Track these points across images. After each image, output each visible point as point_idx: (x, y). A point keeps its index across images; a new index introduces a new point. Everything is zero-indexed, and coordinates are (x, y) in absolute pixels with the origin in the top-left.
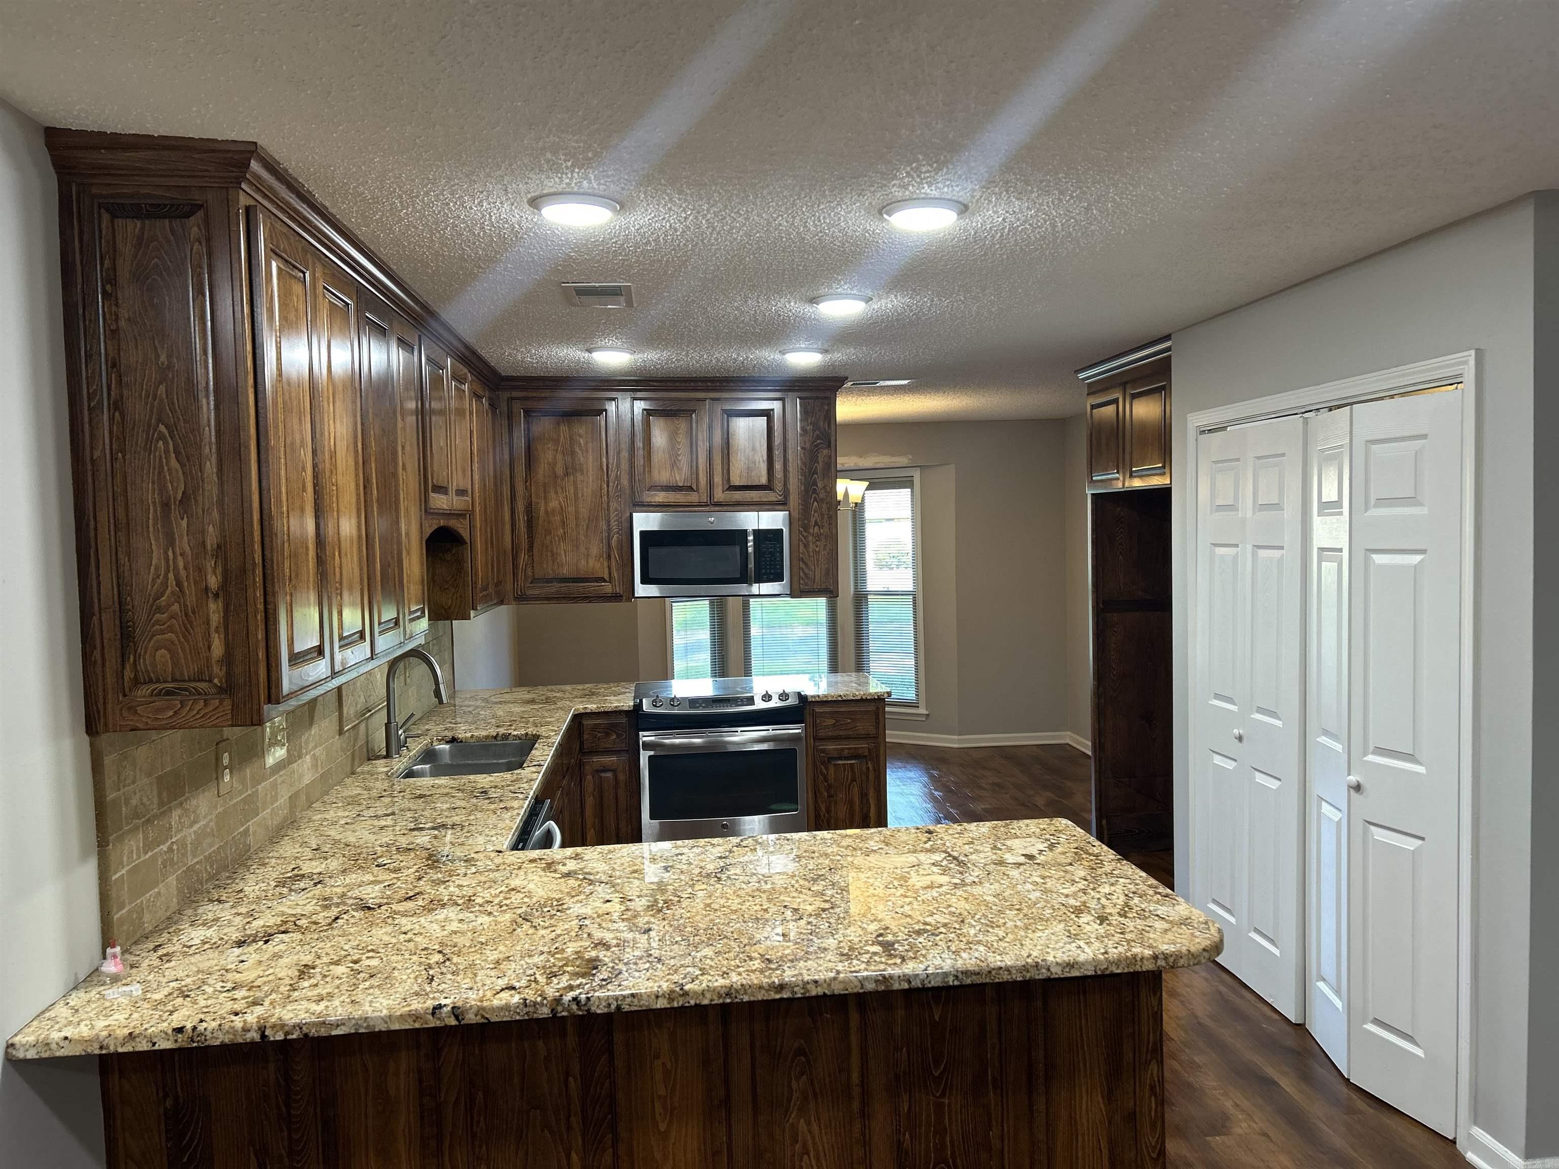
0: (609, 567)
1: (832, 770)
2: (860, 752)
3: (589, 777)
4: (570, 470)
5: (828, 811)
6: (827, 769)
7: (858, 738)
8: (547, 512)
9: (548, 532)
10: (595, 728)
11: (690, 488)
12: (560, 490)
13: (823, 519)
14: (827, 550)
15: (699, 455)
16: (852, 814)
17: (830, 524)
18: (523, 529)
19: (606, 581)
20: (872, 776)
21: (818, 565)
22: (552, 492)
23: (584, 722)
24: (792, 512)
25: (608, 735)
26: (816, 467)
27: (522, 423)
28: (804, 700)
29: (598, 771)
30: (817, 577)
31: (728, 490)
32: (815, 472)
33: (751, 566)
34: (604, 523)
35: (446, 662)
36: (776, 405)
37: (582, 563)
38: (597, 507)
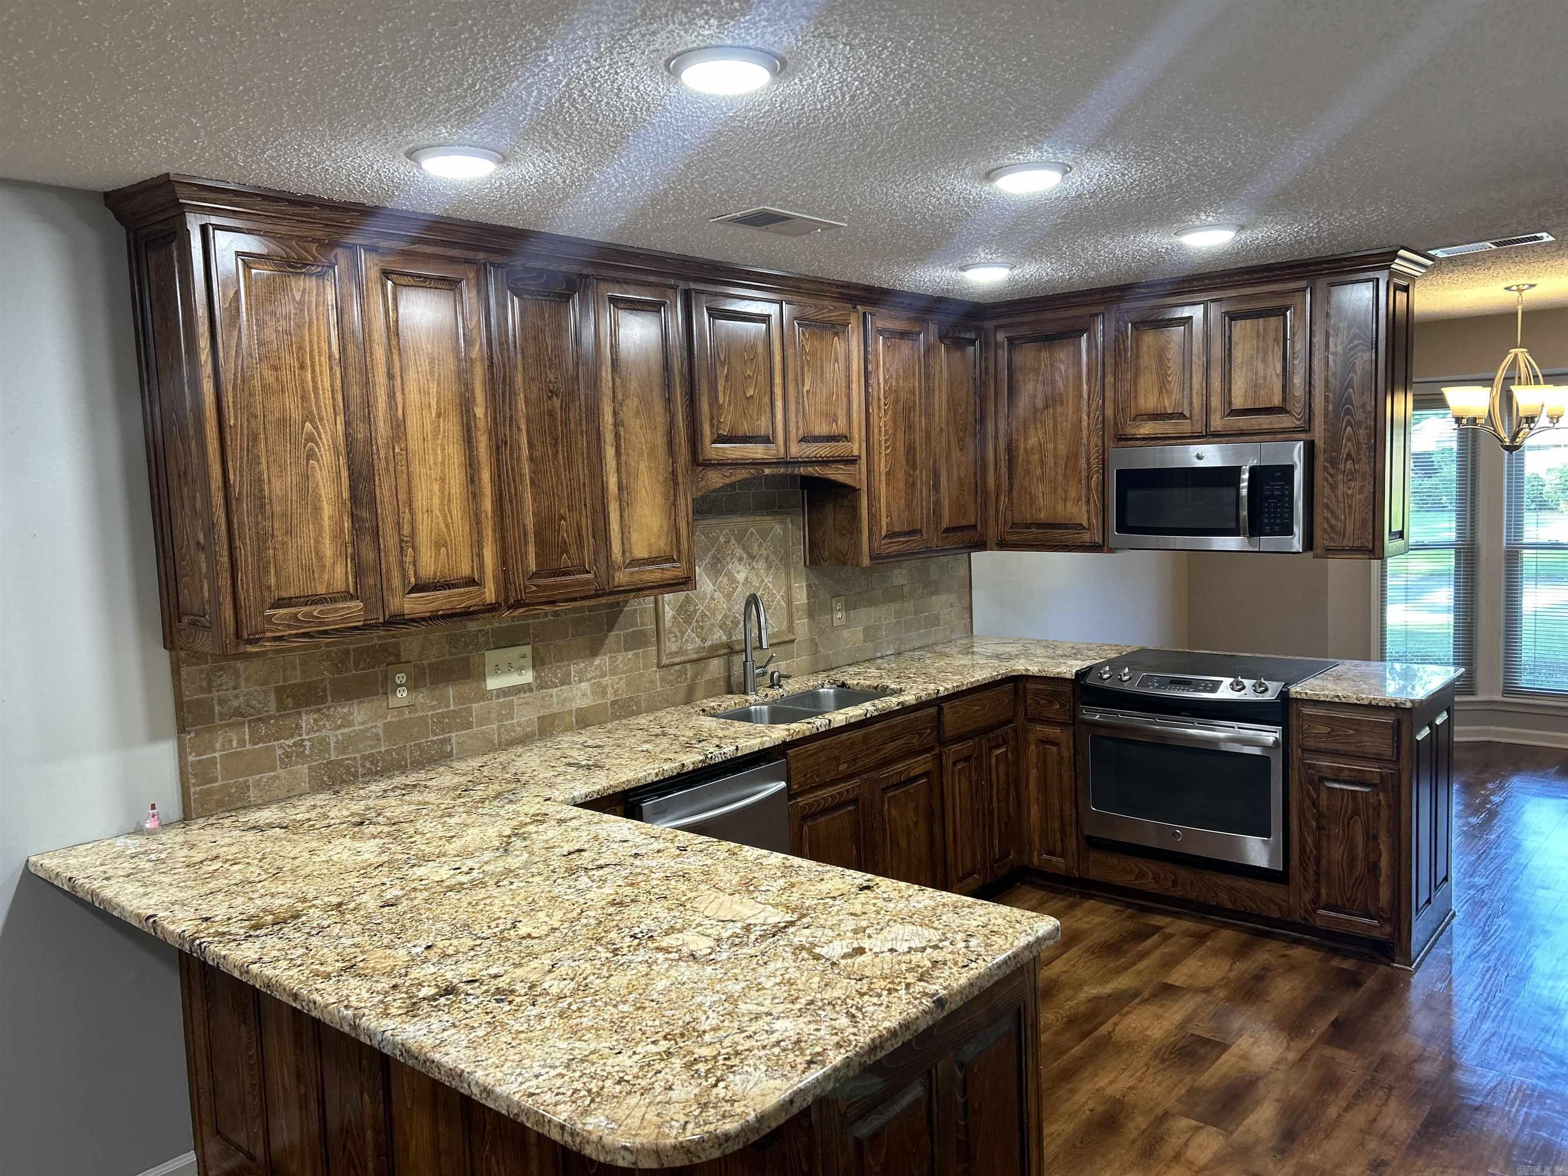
0: (1088, 512)
1: (1324, 795)
2: (1368, 776)
3: (1033, 747)
4: (1050, 402)
5: (1318, 847)
6: (1317, 791)
7: (1364, 757)
8: (1026, 450)
9: (1028, 472)
10: (1037, 693)
11: (1182, 416)
12: (1039, 425)
13: (1359, 450)
14: (1366, 493)
15: (1194, 374)
16: (1352, 859)
17: (1370, 457)
18: (1004, 470)
19: (1084, 528)
20: (1384, 813)
21: (1350, 514)
22: (1032, 427)
23: (1028, 686)
24: (1316, 441)
25: (1051, 703)
26: (1352, 378)
27: (1003, 354)
28: (1284, 695)
29: (1042, 742)
30: (1349, 531)
31: (1229, 415)
32: (1350, 385)
33: (1244, 513)
34: (1084, 460)
35: (951, 605)
36: (1297, 298)
37: (1060, 507)
38: (1076, 443)
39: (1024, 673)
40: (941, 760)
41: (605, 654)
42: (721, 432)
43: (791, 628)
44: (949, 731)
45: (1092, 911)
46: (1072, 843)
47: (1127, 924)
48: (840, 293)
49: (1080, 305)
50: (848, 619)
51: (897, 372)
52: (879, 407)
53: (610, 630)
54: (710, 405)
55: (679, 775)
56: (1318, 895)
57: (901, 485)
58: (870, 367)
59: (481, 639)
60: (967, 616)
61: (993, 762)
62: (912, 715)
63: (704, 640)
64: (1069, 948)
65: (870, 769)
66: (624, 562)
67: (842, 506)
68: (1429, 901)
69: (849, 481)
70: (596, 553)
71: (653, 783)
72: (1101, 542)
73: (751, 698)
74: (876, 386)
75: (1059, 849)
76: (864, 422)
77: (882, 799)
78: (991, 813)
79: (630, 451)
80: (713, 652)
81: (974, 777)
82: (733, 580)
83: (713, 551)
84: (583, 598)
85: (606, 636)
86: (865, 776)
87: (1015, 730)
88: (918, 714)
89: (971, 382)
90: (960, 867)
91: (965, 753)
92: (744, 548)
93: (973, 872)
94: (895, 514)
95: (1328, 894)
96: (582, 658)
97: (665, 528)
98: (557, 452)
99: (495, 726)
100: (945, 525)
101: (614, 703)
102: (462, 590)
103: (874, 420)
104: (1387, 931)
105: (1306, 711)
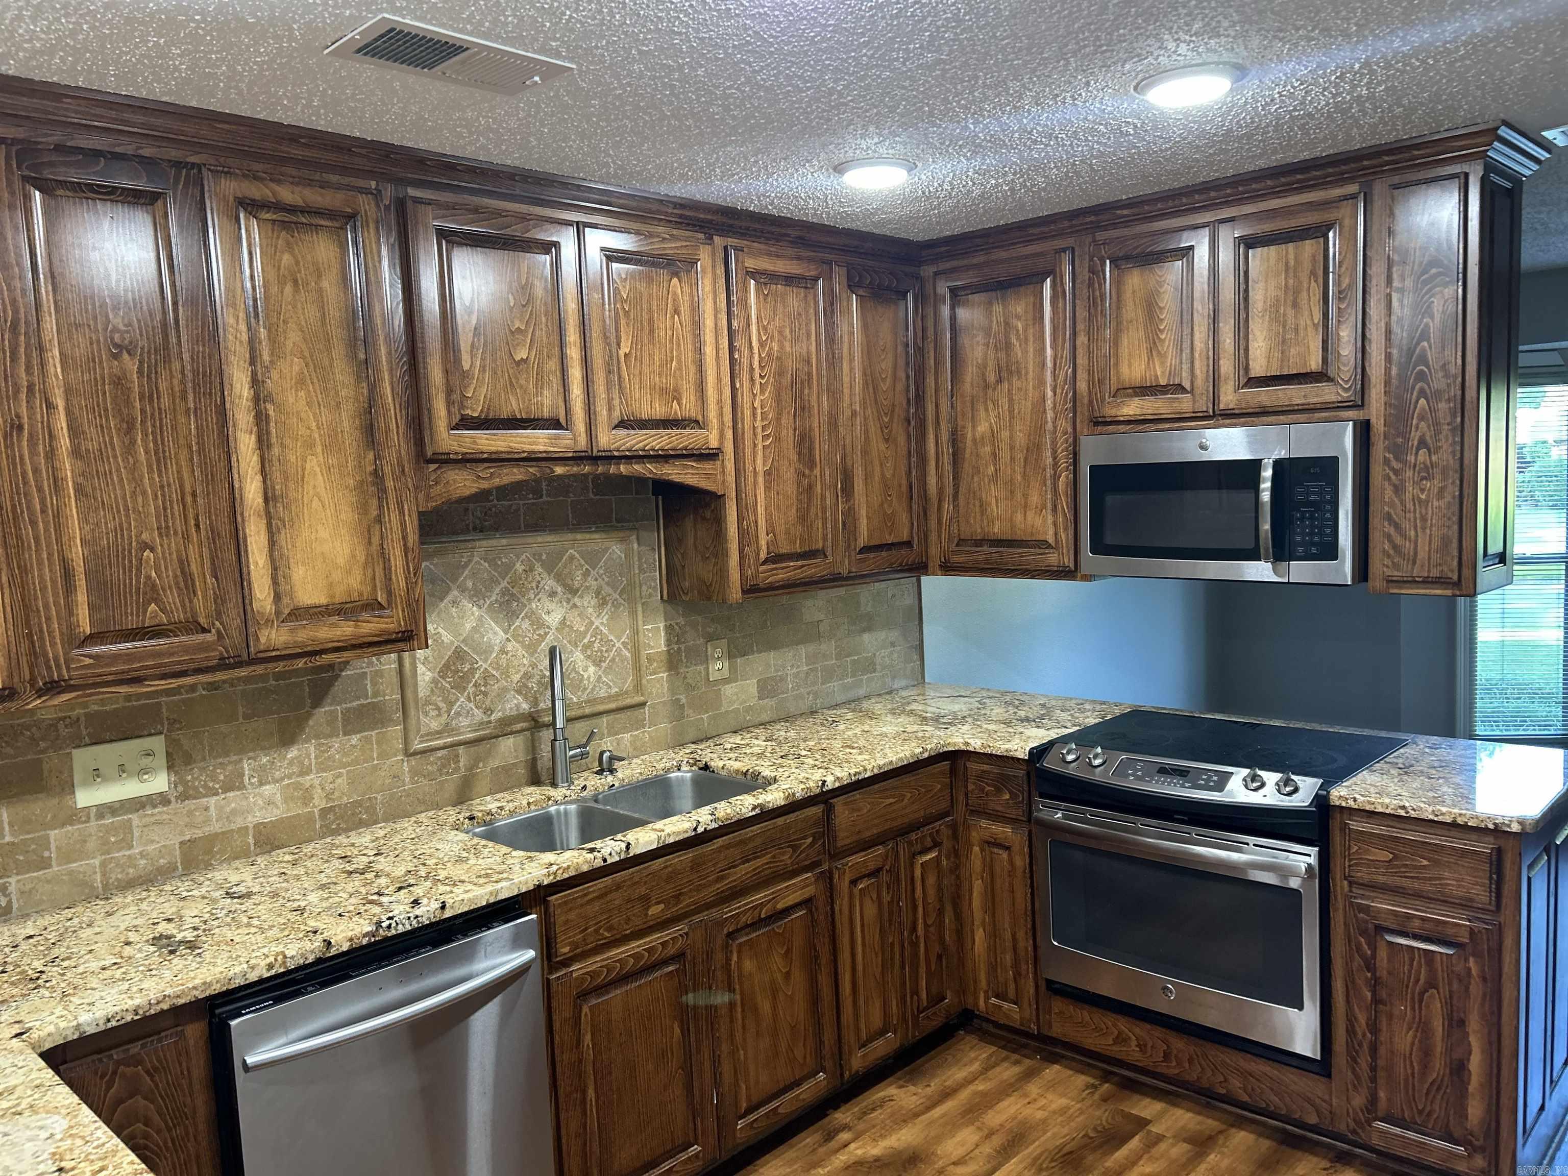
0: (1055, 524)
1: (1383, 954)
2: (1450, 931)
3: (976, 849)
4: (1004, 374)
5: (1374, 1028)
6: (1374, 949)
7: (1445, 902)
8: (974, 440)
9: (976, 470)
10: (981, 776)
11: (1180, 388)
12: (991, 406)
13: (1438, 432)
14: (1448, 498)
15: (1196, 328)
16: (1427, 1053)
17: (1454, 443)
18: (948, 468)
19: (1049, 546)
20: (1476, 988)
21: (1424, 529)
22: (982, 409)
23: (969, 764)
24: (1373, 421)
25: (999, 791)
26: (1427, 325)
27: (946, 311)
28: (1321, 802)
29: (988, 843)
30: (1422, 554)
31: (1246, 385)
32: (1425, 336)
33: (1266, 526)
34: (1049, 454)
35: (893, 644)
36: (1344, 211)
37: (1019, 517)
38: (1038, 428)
39: (963, 748)
40: (831, 878)
41: (307, 741)
42: (469, 412)
43: (638, 687)
44: (844, 838)
45: (1052, 1086)
46: (1029, 987)
47: (1098, 1113)
48: (681, 216)
49: (1042, 238)
50: (733, 669)
51: (780, 333)
52: (752, 380)
53: (317, 702)
54: (446, 372)
55: (319, 961)
56: (1373, 1100)
57: (790, 489)
58: (735, 324)
59: (64, 732)
60: (916, 657)
61: (918, 872)
62: (780, 821)
63: (488, 711)
64: (1007, 1159)
65: (708, 906)
66: (278, 613)
67: (704, 519)
68: (1542, 1108)
69: (704, 484)
70: (220, 600)
71: (261, 981)
72: (1072, 565)
73: (558, 793)
74: (746, 353)
75: (1011, 993)
76: (728, 402)
77: (726, 947)
78: (915, 945)
79: (288, 441)
80: (504, 728)
81: (886, 898)
82: (538, 623)
83: (504, 584)
84: (199, 671)
85: (309, 715)
86: (697, 918)
87: (954, 827)
88: (791, 817)
89: (900, 349)
90: (863, 1026)
91: (872, 866)
92: (559, 578)
93: (882, 1032)
94: (780, 529)
95: (1389, 1100)
96: (263, 749)
97: (361, 557)
98: (133, 442)
99: (97, 862)
100: (861, 543)
101: (324, 812)
103: (745, 398)
104: (1479, 1162)
105: (1354, 825)
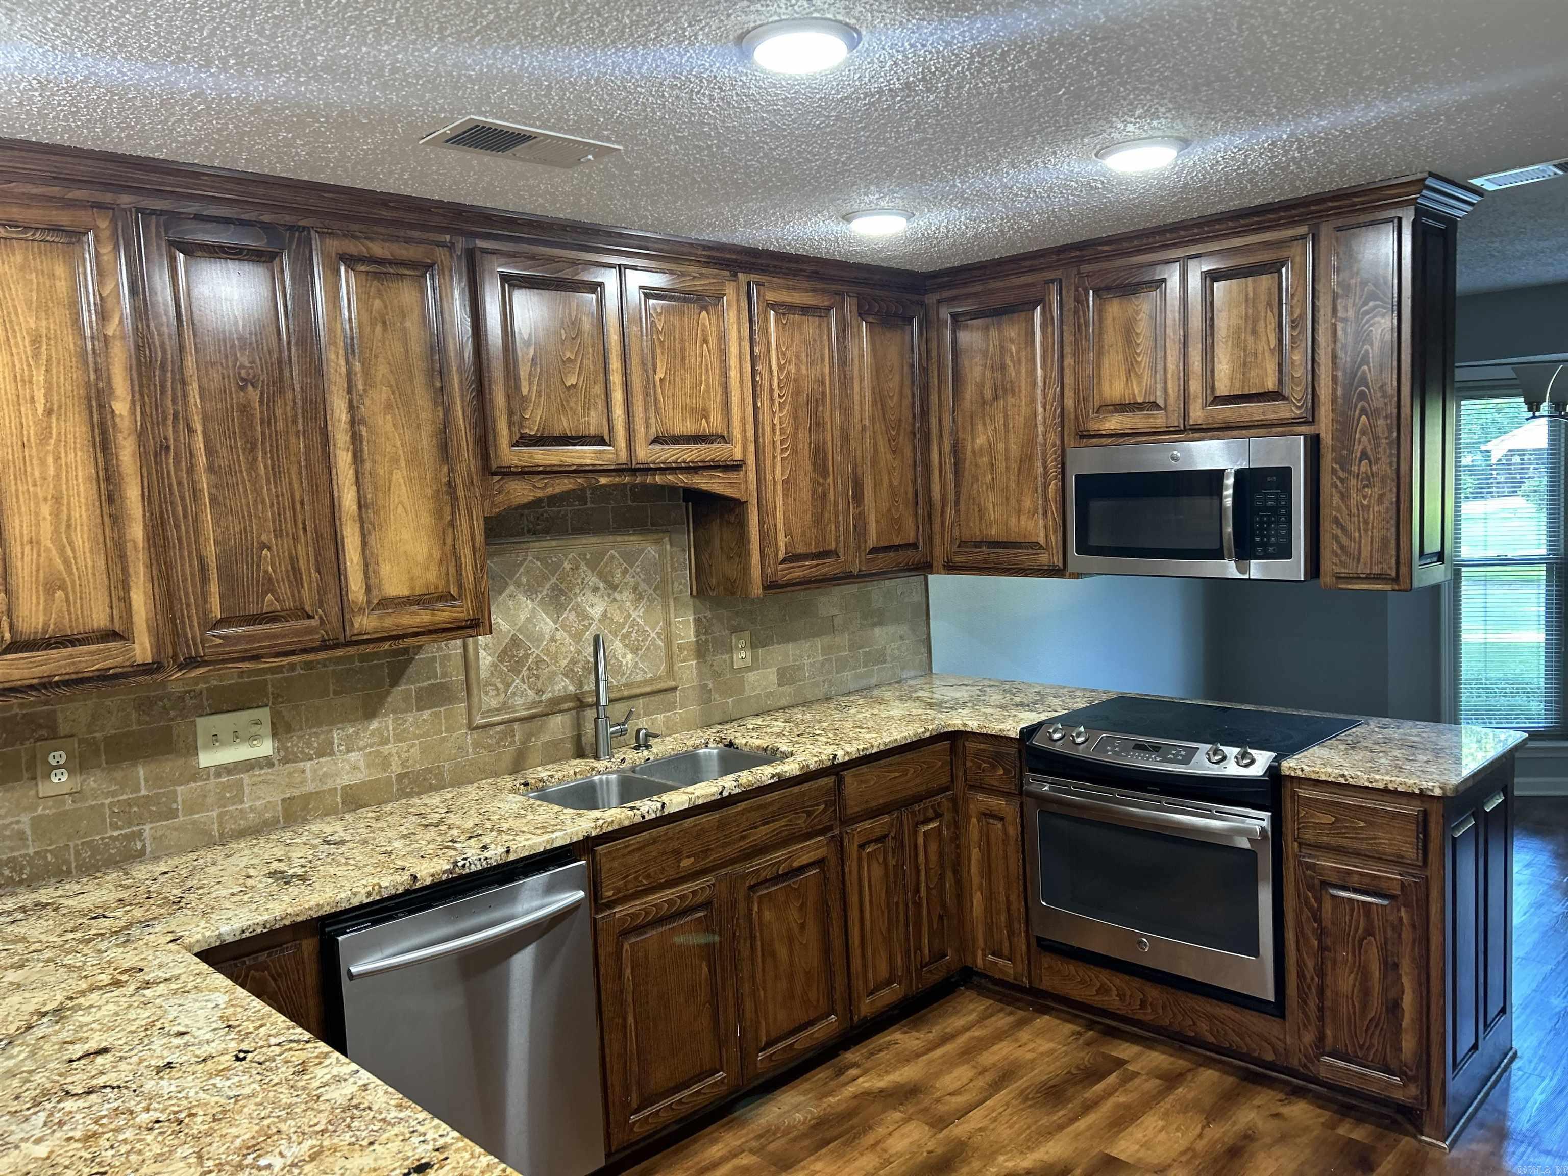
0: (1046, 527)
1: (1327, 906)
2: (1384, 884)
3: (974, 820)
4: (1000, 392)
5: (1321, 973)
6: (1320, 901)
7: (1379, 859)
8: (974, 452)
9: (976, 479)
10: (978, 754)
11: (1155, 405)
12: (988, 420)
13: (1377, 446)
14: (1386, 503)
15: (1168, 351)
16: (1366, 992)
17: (1391, 455)
18: (950, 476)
19: (1041, 547)
20: (1407, 935)
21: (1366, 531)
22: (980, 422)
23: (967, 744)
24: (1323, 435)
25: (993, 767)
26: (1367, 351)
27: (948, 333)
28: (1273, 771)
29: (985, 814)
30: (1365, 553)
31: (1212, 403)
32: (1365, 360)
33: (1229, 529)
34: (1040, 464)
35: (902, 638)
36: (1296, 249)
37: (1013, 521)
38: (1031, 441)
39: (962, 729)
40: (842, 842)
41: (386, 715)
42: (527, 431)
43: (670, 672)
44: (853, 807)
45: (1040, 1033)
46: (1021, 944)
47: (1082, 1054)
48: (709, 257)
49: (1032, 270)
50: (755, 658)
51: (798, 357)
52: (772, 400)
53: (395, 683)
54: (508, 397)
55: (407, 892)
56: (1321, 1038)
57: (806, 495)
58: (757, 350)
59: (190, 702)
60: (924, 650)
61: (921, 840)
62: (796, 789)
63: (540, 692)
64: (997, 1091)
65: (733, 862)
66: (369, 602)
67: (729, 522)
68: (1475, 1047)
69: (729, 492)
70: (322, 591)
71: (362, 906)
72: (1061, 565)
73: (600, 765)
74: (766, 376)
75: (1006, 951)
76: (751, 419)
77: (748, 899)
78: (918, 905)
79: (378, 457)
80: (554, 707)
81: (892, 862)
82: (583, 616)
83: (554, 580)
84: (305, 651)
85: (388, 692)
86: (723, 872)
87: (954, 800)
88: (806, 786)
89: (906, 369)
90: (870, 976)
91: (878, 833)
92: (601, 576)
93: (889, 983)
94: (797, 533)
95: (1335, 1037)
96: (349, 721)
97: (437, 555)
98: (255, 460)
99: (215, 814)
100: (871, 544)
101: (400, 777)
102: (94, 647)
103: (765, 417)
104: (1413, 1090)
105: (1303, 793)
